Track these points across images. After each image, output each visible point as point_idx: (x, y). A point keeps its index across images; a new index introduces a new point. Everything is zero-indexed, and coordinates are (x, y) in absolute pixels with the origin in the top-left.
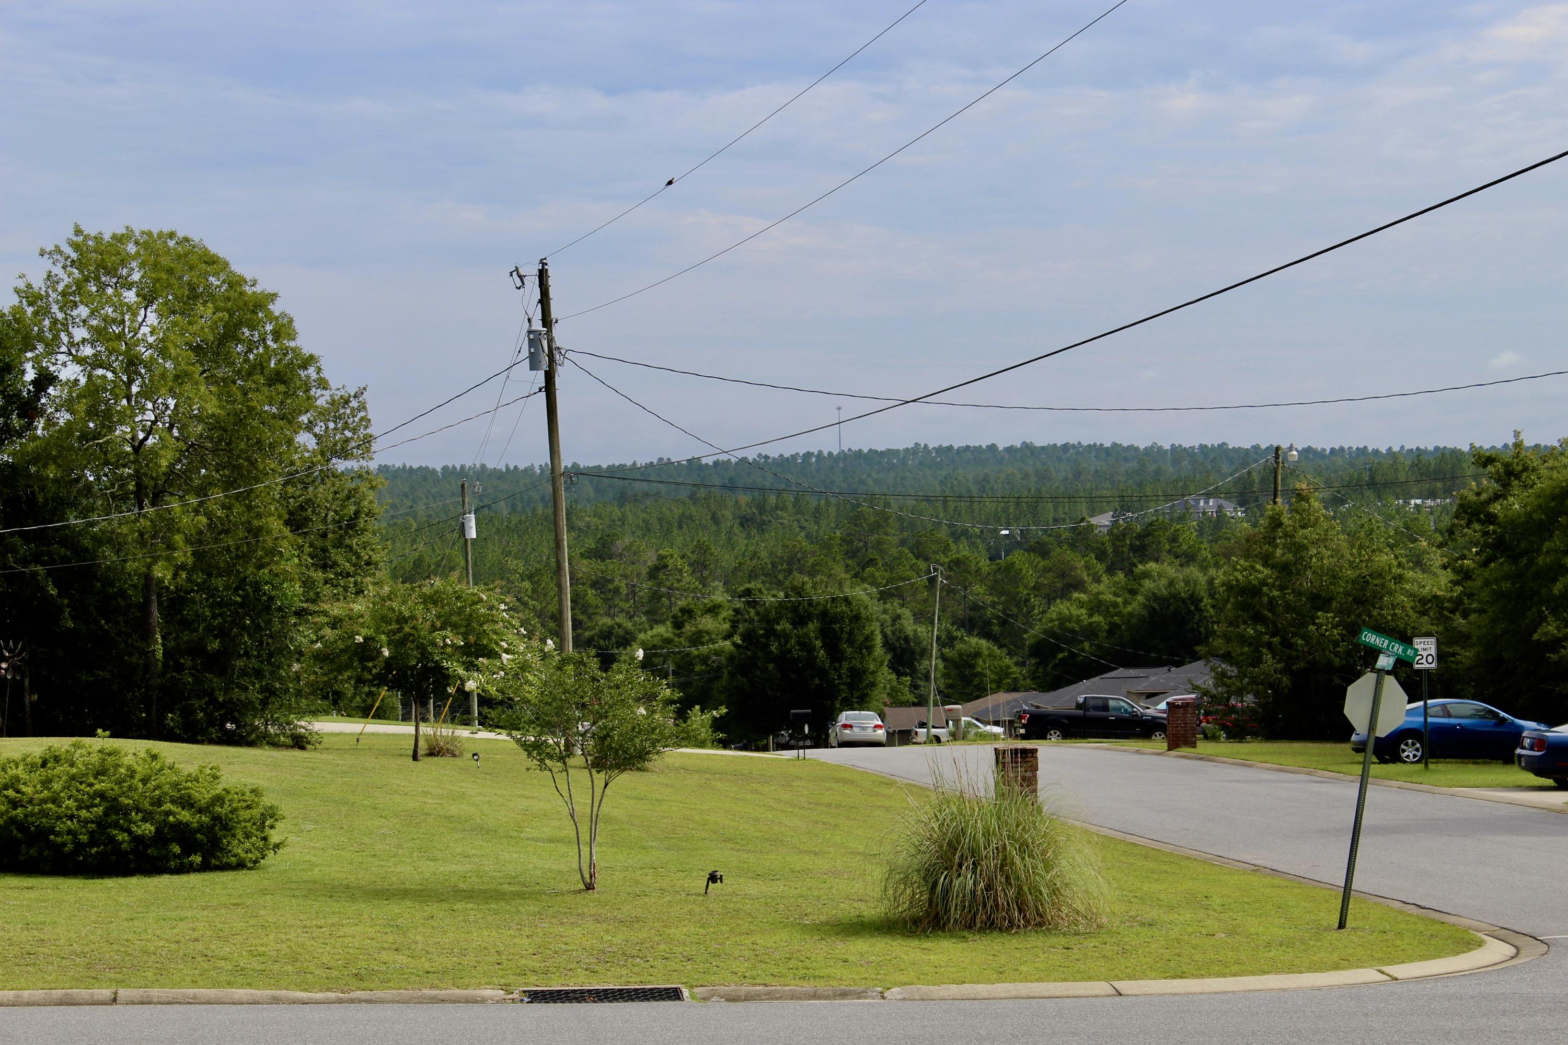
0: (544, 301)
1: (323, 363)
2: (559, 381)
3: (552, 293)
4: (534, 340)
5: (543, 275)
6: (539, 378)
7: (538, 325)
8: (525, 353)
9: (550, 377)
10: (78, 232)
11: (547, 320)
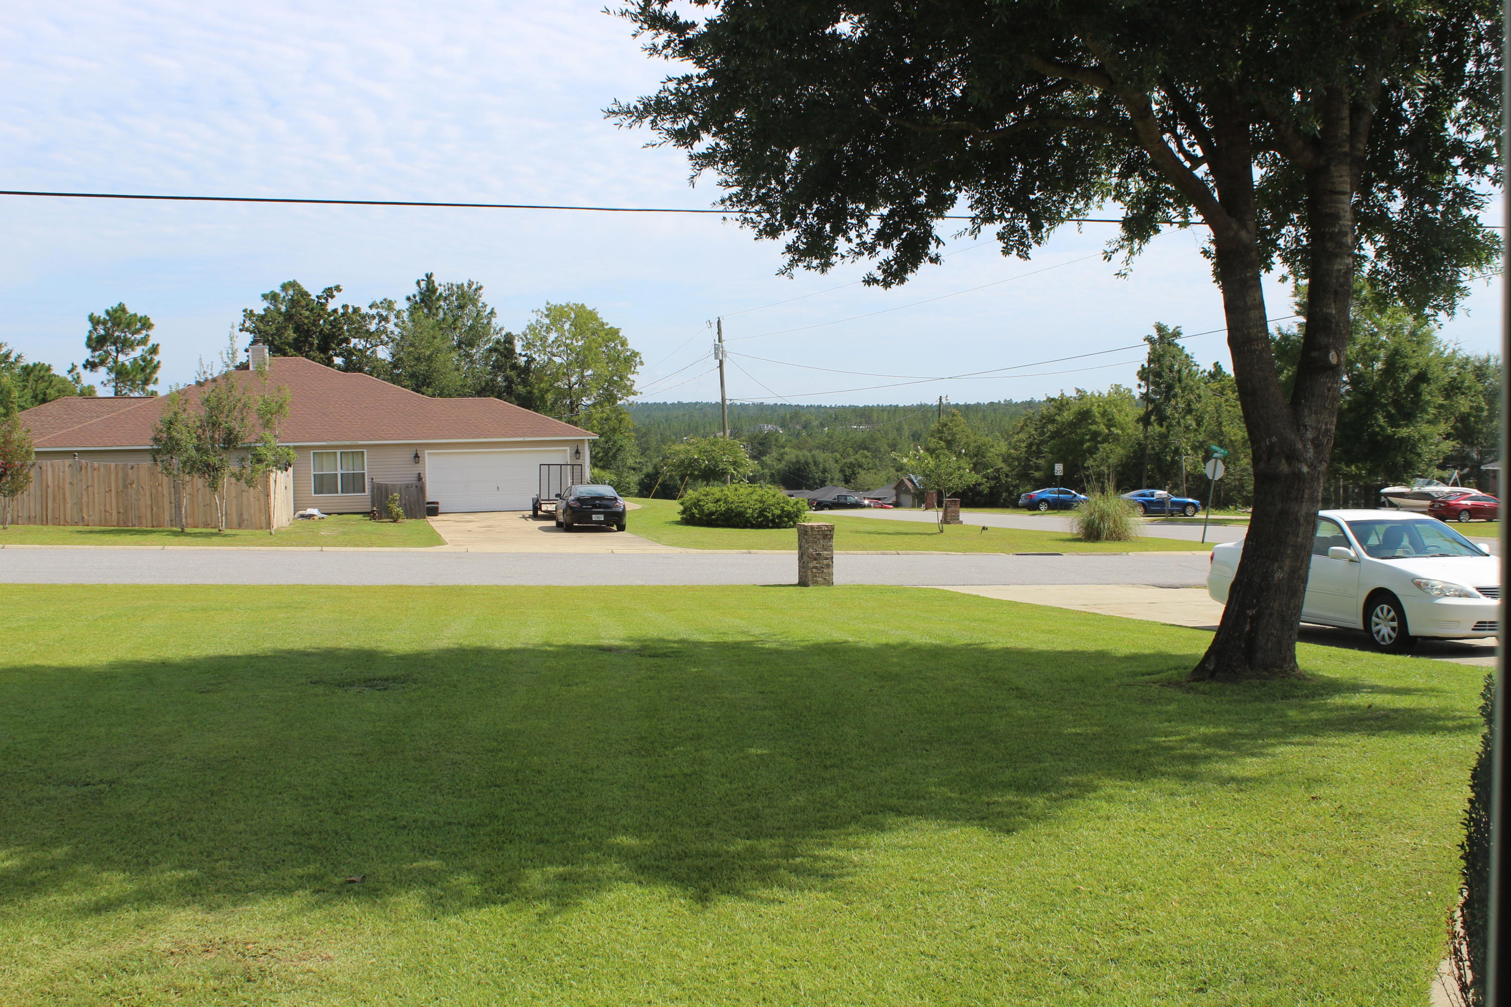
0: (719, 333)
1: (642, 356)
2: (725, 365)
3: (722, 330)
4: (716, 348)
5: (719, 322)
6: (717, 363)
7: (717, 342)
8: (713, 351)
9: (721, 363)
10: (548, 303)
11: (720, 341)
